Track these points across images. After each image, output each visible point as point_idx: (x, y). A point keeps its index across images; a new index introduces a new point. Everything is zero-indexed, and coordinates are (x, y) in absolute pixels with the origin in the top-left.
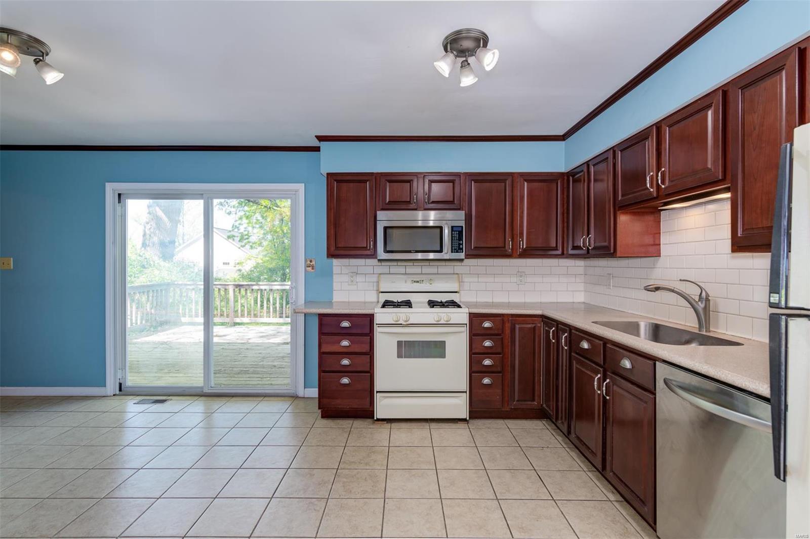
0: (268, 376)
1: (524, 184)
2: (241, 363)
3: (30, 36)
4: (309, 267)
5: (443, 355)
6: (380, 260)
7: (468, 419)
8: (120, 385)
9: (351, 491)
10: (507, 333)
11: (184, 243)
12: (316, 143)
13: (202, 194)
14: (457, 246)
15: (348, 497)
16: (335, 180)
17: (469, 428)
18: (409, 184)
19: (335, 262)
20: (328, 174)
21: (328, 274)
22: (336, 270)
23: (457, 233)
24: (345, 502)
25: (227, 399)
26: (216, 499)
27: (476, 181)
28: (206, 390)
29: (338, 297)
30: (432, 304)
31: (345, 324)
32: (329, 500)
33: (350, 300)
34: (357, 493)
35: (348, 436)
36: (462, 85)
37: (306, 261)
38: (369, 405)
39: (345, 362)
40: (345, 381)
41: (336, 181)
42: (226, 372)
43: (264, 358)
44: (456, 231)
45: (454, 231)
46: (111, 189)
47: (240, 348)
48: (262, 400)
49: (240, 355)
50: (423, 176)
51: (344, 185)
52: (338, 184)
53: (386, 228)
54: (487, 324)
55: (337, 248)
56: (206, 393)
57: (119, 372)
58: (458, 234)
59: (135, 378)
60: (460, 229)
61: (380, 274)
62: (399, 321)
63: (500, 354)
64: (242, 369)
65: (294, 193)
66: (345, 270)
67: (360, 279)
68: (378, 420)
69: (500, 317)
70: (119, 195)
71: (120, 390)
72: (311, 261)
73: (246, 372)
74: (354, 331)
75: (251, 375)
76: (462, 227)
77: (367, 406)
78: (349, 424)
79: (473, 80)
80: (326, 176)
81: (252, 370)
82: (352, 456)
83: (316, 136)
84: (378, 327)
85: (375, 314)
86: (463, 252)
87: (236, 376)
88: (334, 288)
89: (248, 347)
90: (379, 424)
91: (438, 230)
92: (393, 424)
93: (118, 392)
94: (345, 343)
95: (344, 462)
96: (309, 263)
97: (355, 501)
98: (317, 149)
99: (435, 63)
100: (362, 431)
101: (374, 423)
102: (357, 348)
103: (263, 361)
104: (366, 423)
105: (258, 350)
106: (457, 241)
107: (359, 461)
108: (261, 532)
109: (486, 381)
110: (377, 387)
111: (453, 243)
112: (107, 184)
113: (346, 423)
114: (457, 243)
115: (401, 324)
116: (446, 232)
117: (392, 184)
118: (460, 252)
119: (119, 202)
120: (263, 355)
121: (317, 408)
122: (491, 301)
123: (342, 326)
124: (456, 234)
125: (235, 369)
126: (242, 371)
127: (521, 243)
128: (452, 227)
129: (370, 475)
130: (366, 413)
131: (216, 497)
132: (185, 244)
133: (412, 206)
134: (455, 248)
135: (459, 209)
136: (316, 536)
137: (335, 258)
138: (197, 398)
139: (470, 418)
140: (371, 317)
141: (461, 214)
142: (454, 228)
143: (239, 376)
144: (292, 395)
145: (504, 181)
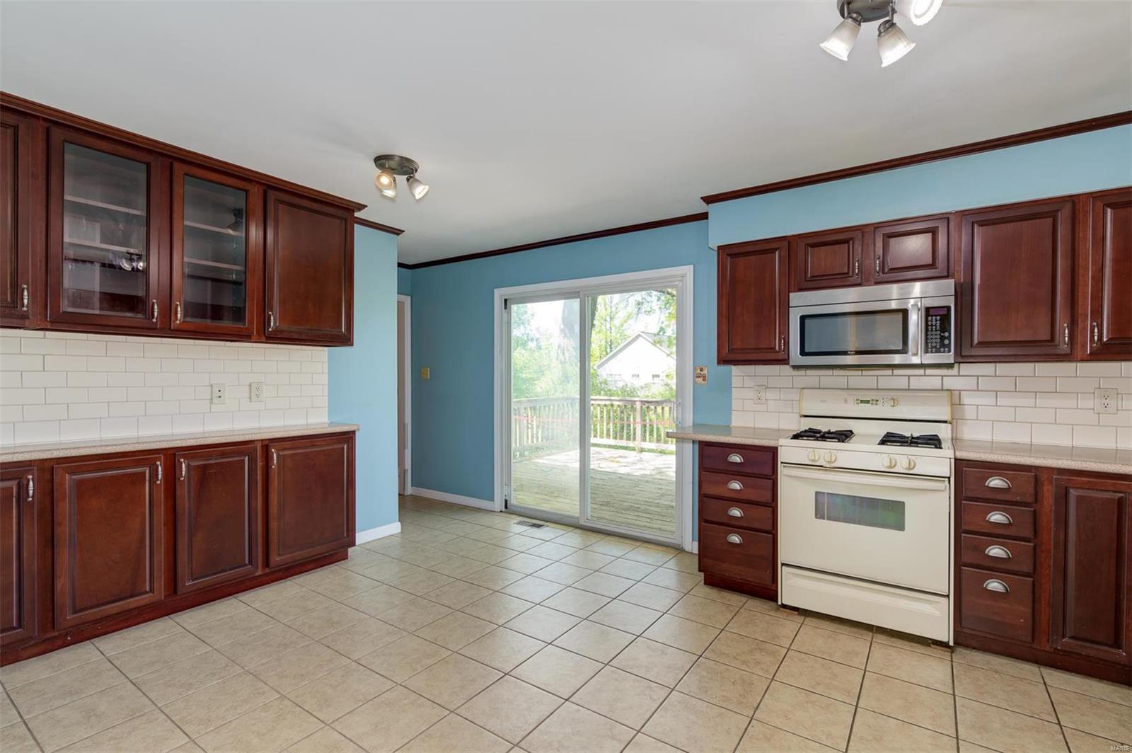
0: (660, 518)
1: (1104, 213)
2: (634, 497)
3: (402, 157)
4: (699, 377)
5: (900, 526)
6: (796, 367)
7: (951, 644)
8: (506, 501)
9: (706, 691)
10: (1045, 503)
11: (611, 351)
12: (702, 208)
13: (579, 292)
14: (939, 340)
15: (700, 697)
16: (728, 255)
17: (952, 661)
18: (847, 245)
19: (735, 370)
20: (719, 248)
21: (725, 388)
22: (735, 382)
23: (938, 318)
24: (695, 703)
25: (603, 536)
26: (550, 645)
27: (982, 224)
28: (582, 522)
29: (737, 421)
30: (888, 439)
31: (736, 458)
32: (674, 691)
33: (756, 426)
34: (714, 696)
35: (732, 618)
36: (885, 63)
37: (695, 368)
38: (771, 580)
39: (736, 512)
40: (735, 539)
41: (731, 255)
42: (614, 505)
43: (662, 495)
44: (936, 316)
45: (932, 316)
46: (499, 294)
47: (639, 480)
48: (639, 546)
49: (637, 488)
50: (873, 228)
51: (742, 260)
52: (732, 260)
53: (803, 318)
54: (995, 482)
55: (731, 350)
56: (581, 525)
57: (505, 487)
58: (940, 320)
59: (526, 497)
60: (944, 312)
61: (803, 388)
62: (817, 461)
63: (1029, 542)
64: (632, 504)
65: (680, 278)
66: (749, 382)
67: (771, 395)
68: (784, 606)
69: (1031, 472)
70: (506, 300)
71: (506, 507)
72: (701, 370)
73: (637, 510)
74: (748, 470)
75: (640, 514)
76: (948, 308)
77: (769, 582)
78: (740, 601)
79: (908, 47)
80: (716, 249)
81: (643, 507)
82: (727, 646)
83: (701, 198)
84: (784, 466)
85: (779, 447)
86: (949, 351)
87: (623, 512)
88: (734, 408)
89: (649, 480)
90: (785, 612)
91: (900, 316)
92: (808, 620)
93: (504, 509)
94: (736, 486)
95: (713, 651)
96: (699, 371)
97: (707, 706)
98: (704, 216)
99: (821, 45)
100: (755, 616)
101: (778, 609)
102: (751, 495)
103: (660, 499)
104: (765, 607)
105: (660, 484)
106: (939, 332)
107: (734, 654)
108: (581, 699)
109: (994, 585)
110: (782, 557)
111: (929, 337)
112: (495, 290)
113: (735, 599)
114: (939, 337)
115: (822, 466)
116: (914, 319)
117: (817, 249)
118: (944, 352)
119: (506, 308)
120: (663, 491)
121: (697, 570)
122: (1027, 441)
123: (730, 461)
124: (935, 321)
125: (625, 504)
126: (632, 507)
127: (1096, 330)
128: (928, 310)
129: (743, 680)
130: (767, 592)
131: (550, 643)
132: (613, 353)
133: (852, 280)
134: (934, 344)
135: (947, 277)
136: (640, 730)
137: (734, 365)
138: (571, 529)
139: (955, 643)
140: (773, 452)
141: (949, 284)
142: (931, 310)
143: (628, 512)
144: (678, 547)
145: (1053, 215)
